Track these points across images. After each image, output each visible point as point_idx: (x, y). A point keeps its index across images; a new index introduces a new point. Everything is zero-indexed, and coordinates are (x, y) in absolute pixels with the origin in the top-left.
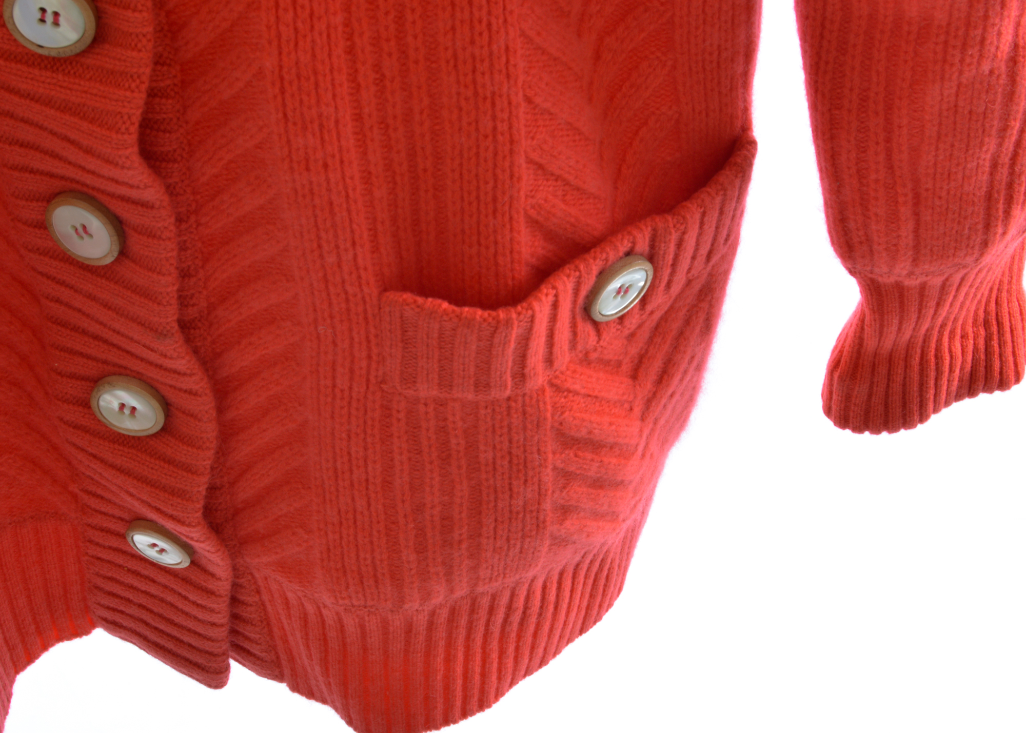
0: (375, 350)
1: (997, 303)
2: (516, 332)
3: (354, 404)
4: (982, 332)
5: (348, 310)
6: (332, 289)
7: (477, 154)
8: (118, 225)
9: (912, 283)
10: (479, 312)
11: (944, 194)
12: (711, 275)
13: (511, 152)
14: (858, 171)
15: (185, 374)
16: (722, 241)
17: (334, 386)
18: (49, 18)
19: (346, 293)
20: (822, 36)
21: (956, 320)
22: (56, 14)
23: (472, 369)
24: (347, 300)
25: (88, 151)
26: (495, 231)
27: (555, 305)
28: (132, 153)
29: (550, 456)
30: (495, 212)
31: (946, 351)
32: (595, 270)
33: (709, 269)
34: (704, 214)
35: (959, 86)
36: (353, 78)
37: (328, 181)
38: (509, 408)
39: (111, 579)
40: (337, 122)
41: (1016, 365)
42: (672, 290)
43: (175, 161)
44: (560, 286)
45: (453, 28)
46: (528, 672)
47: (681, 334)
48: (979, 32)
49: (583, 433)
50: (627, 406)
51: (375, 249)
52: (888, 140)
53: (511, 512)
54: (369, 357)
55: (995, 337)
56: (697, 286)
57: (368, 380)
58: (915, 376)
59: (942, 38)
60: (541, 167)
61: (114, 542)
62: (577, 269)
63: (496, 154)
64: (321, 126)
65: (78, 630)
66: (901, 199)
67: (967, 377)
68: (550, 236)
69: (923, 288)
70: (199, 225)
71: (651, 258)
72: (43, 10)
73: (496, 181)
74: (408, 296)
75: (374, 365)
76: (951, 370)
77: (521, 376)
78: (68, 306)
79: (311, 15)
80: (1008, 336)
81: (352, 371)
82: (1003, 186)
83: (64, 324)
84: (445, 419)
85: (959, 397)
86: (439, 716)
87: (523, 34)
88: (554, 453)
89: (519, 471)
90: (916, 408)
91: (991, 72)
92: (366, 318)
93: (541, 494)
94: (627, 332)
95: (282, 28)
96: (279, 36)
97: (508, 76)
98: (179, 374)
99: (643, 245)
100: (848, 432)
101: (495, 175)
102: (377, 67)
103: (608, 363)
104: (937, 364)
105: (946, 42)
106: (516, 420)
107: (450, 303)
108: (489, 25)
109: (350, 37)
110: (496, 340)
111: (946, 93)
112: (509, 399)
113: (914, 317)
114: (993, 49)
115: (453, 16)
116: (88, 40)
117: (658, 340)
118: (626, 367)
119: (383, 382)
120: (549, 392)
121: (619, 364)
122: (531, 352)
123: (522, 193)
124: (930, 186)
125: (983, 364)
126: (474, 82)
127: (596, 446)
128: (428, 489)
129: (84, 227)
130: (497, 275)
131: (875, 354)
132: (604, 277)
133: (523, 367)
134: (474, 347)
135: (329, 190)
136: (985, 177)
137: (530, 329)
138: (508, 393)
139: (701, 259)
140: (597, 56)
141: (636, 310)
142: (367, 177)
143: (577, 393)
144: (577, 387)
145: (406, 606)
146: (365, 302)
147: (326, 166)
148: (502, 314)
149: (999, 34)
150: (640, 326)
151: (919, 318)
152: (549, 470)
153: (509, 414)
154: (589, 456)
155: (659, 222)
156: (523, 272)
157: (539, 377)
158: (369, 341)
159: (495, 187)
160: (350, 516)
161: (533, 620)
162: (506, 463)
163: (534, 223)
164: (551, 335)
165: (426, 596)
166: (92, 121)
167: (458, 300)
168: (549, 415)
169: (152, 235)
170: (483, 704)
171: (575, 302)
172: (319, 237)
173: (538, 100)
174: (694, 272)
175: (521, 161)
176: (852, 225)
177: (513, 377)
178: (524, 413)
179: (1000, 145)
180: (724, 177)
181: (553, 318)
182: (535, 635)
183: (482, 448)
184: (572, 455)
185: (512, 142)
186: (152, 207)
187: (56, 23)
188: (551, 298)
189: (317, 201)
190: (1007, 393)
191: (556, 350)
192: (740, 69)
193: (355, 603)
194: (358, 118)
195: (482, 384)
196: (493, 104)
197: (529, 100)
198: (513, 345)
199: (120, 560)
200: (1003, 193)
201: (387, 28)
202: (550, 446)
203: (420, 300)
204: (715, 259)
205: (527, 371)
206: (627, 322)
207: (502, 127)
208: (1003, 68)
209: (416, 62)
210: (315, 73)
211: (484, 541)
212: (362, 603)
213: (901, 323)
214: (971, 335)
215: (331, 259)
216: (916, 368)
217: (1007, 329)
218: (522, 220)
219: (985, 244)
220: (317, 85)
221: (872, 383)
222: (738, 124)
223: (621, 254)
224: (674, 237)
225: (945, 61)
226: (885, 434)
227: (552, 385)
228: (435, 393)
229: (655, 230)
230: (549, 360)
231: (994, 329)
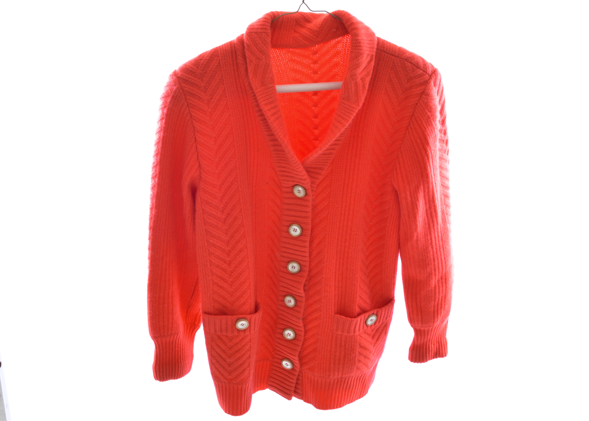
0: (332, 324)
1: (441, 339)
2: (355, 322)
3: (327, 335)
4: (438, 344)
5: (329, 317)
6: (327, 313)
7: (351, 293)
8: (296, 300)
9: (422, 329)
10: (349, 318)
11: (426, 311)
12: (387, 323)
13: (356, 294)
14: (412, 306)
15: (301, 327)
16: (389, 316)
17: (325, 331)
18: (294, 267)
19: (329, 314)
20: (406, 282)
21: (432, 340)
22: (295, 267)
23: (347, 329)
24: (329, 315)
25: (295, 287)
26: (353, 306)
27: (361, 319)
28: (302, 288)
29: (358, 349)
30: (353, 303)
31: (431, 346)
32: (368, 315)
33: (386, 321)
34: (385, 309)
35: (427, 291)
36: (335, 280)
37: (329, 295)
38: (352, 338)
39: (275, 374)
40: (332, 286)
41: (445, 352)
42: (380, 323)
43: (306, 291)
44: (362, 317)
45: (350, 274)
46: (349, 403)
47: (381, 332)
48: (428, 282)
49: (363, 345)
50: (371, 343)
51: (335, 307)
52: (416, 301)
53: (350, 359)
54: (331, 326)
55: (440, 346)
56: (384, 324)
57: (330, 330)
58: (425, 351)
59: (423, 283)
60: (360, 297)
61: (277, 365)
62: (365, 314)
63: (354, 294)
64: (330, 286)
65: (263, 389)
66: (419, 311)
67: (435, 353)
68: (361, 309)
69: (424, 330)
70: (308, 302)
71: (377, 315)
72: (293, 266)
73: (354, 298)
74: (339, 315)
75: (332, 327)
76: (432, 351)
77: (355, 331)
78: (283, 315)
79: (331, 270)
80: (443, 346)
81: (328, 328)
82: (436, 311)
83: (281, 319)
84: (342, 339)
85: (434, 358)
86: (332, 406)
87: (360, 276)
88: (358, 348)
89: (352, 351)
90: (425, 358)
91: (431, 289)
92: (332, 319)
93: (356, 356)
94: (372, 329)
95: (327, 271)
96: (326, 273)
97: (357, 282)
98: (300, 327)
99: (375, 313)
100: (413, 363)
101: (354, 297)
102: (338, 279)
103: (368, 334)
104: (429, 349)
105: (424, 284)
106: (353, 340)
107: (345, 317)
108: (355, 274)
109: (335, 274)
110: (352, 323)
111: (425, 292)
112: (352, 336)
113: (423, 337)
114: (431, 285)
115: (350, 272)
116: (299, 271)
117: (377, 332)
118: (371, 336)
119: (333, 331)
120: (359, 336)
121: (370, 335)
122: (357, 327)
123: (357, 301)
124: (424, 309)
125: (438, 351)
126: (352, 282)
127: (366, 349)
128: (337, 352)
129: (290, 300)
130: (352, 314)
131: (417, 345)
132: (369, 317)
133: (355, 330)
134: (348, 324)
135: (329, 296)
136: (433, 309)
137: (357, 322)
138: (352, 334)
139: (385, 319)
140: (370, 282)
141: (374, 325)
142: (335, 295)
143: (363, 338)
144: (363, 337)
145: (330, 377)
146: (332, 316)
147: (330, 292)
148: (353, 319)
149: (432, 283)
150: (374, 329)
151: (424, 337)
152: (357, 352)
153: (352, 339)
154: (364, 351)
155: (378, 309)
156: (356, 314)
157: (357, 333)
158: (331, 323)
159: (354, 299)
160: (323, 357)
161: (351, 388)
162: (350, 349)
163: (359, 306)
164: (360, 325)
165: (334, 376)
166: (297, 283)
167: (346, 316)
168: (358, 340)
169: (301, 302)
170: (340, 406)
171: (364, 320)
172: (327, 304)
173: (361, 286)
174: (384, 321)
175: (358, 295)
176: (411, 316)
177: (353, 331)
178: (354, 339)
179: (435, 303)
180: (389, 304)
181: (360, 322)
182: (351, 392)
183: (347, 345)
184: (361, 350)
185: (357, 292)
186: (302, 297)
187: (294, 268)
188: (360, 318)
189: (327, 298)
190: (443, 358)
191: (360, 328)
192: (392, 287)
193: (321, 376)
194: (335, 286)
195: (348, 332)
196: (355, 286)
197: (359, 286)
198: (354, 325)
199: (277, 369)
200: (436, 312)
201: (340, 273)
202: (358, 347)
203: (340, 316)
204: (387, 320)
205: (356, 330)
206: (372, 327)
207: (355, 289)
208: (433, 289)
209: (344, 278)
210: (330, 278)
211: (345, 365)
212: (322, 376)
213: (421, 338)
214: (436, 345)
215: (328, 308)
216: (425, 349)
217: (443, 345)
218: (357, 305)
219: (434, 322)
220: (330, 280)
221: (417, 352)
222: (392, 296)
223: (372, 313)
224: (380, 312)
225: (424, 287)
226: (419, 363)
227: (359, 335)
228: (341, 333)
229: (377, 311)
230: (359, 330)
231: (440, 344)
